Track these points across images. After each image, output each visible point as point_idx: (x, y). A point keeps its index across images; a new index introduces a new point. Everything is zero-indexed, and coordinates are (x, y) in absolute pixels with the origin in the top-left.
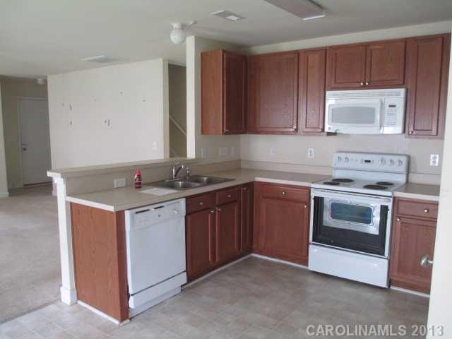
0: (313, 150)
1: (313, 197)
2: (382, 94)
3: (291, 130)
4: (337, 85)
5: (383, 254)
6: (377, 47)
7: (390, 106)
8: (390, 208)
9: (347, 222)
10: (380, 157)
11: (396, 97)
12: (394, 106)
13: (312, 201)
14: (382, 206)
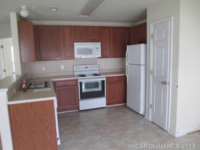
0: (63, 66)
1: (79, 82)
2: (94, 44)
3: (60, 58)
4: (77, 41)
5: (104, 96)
6: (90, 28)
7: (97, 48)
8: (105, 81)
9: (91, 89)
10: (90, 65)
11: (98, 45)
12: (98, 48)
13: (79, 84)
14: (102, 81)
